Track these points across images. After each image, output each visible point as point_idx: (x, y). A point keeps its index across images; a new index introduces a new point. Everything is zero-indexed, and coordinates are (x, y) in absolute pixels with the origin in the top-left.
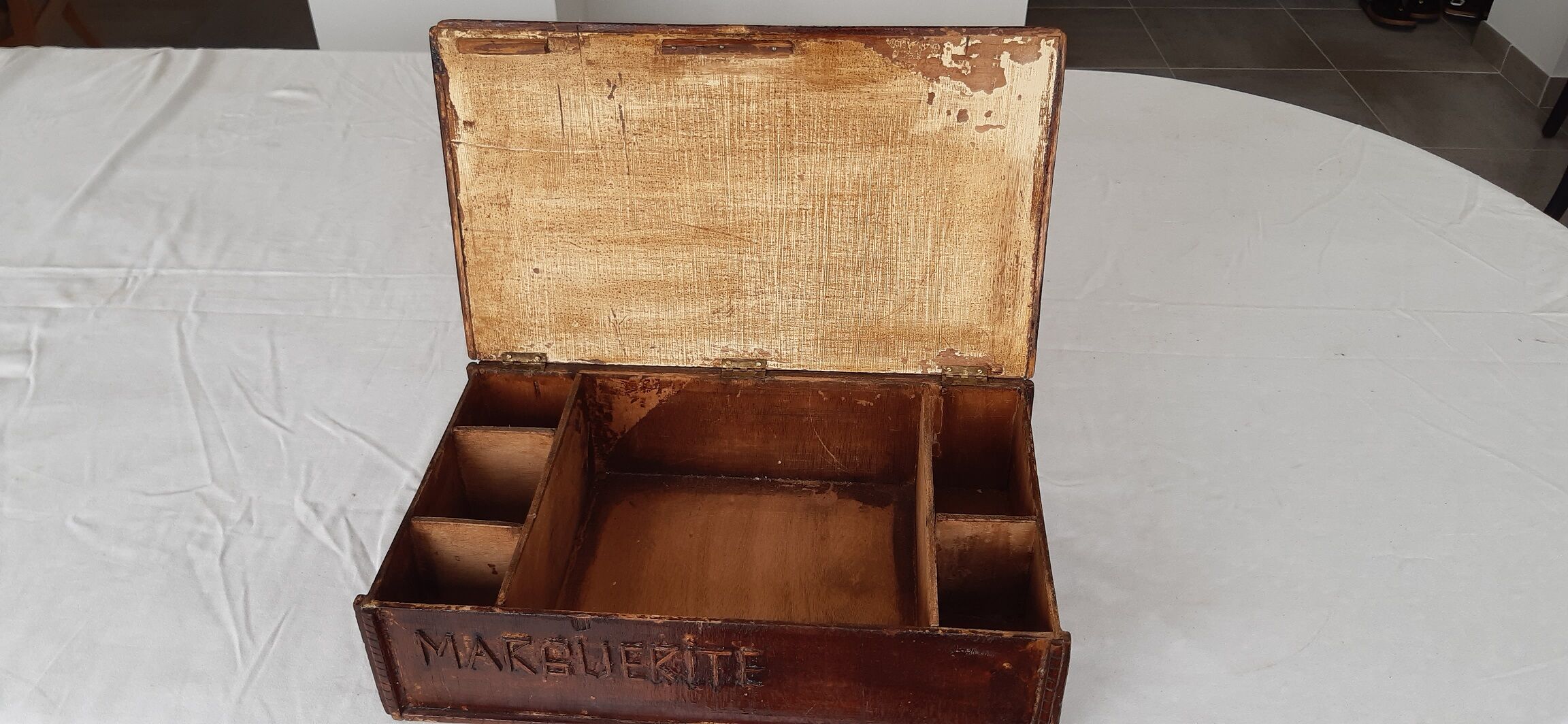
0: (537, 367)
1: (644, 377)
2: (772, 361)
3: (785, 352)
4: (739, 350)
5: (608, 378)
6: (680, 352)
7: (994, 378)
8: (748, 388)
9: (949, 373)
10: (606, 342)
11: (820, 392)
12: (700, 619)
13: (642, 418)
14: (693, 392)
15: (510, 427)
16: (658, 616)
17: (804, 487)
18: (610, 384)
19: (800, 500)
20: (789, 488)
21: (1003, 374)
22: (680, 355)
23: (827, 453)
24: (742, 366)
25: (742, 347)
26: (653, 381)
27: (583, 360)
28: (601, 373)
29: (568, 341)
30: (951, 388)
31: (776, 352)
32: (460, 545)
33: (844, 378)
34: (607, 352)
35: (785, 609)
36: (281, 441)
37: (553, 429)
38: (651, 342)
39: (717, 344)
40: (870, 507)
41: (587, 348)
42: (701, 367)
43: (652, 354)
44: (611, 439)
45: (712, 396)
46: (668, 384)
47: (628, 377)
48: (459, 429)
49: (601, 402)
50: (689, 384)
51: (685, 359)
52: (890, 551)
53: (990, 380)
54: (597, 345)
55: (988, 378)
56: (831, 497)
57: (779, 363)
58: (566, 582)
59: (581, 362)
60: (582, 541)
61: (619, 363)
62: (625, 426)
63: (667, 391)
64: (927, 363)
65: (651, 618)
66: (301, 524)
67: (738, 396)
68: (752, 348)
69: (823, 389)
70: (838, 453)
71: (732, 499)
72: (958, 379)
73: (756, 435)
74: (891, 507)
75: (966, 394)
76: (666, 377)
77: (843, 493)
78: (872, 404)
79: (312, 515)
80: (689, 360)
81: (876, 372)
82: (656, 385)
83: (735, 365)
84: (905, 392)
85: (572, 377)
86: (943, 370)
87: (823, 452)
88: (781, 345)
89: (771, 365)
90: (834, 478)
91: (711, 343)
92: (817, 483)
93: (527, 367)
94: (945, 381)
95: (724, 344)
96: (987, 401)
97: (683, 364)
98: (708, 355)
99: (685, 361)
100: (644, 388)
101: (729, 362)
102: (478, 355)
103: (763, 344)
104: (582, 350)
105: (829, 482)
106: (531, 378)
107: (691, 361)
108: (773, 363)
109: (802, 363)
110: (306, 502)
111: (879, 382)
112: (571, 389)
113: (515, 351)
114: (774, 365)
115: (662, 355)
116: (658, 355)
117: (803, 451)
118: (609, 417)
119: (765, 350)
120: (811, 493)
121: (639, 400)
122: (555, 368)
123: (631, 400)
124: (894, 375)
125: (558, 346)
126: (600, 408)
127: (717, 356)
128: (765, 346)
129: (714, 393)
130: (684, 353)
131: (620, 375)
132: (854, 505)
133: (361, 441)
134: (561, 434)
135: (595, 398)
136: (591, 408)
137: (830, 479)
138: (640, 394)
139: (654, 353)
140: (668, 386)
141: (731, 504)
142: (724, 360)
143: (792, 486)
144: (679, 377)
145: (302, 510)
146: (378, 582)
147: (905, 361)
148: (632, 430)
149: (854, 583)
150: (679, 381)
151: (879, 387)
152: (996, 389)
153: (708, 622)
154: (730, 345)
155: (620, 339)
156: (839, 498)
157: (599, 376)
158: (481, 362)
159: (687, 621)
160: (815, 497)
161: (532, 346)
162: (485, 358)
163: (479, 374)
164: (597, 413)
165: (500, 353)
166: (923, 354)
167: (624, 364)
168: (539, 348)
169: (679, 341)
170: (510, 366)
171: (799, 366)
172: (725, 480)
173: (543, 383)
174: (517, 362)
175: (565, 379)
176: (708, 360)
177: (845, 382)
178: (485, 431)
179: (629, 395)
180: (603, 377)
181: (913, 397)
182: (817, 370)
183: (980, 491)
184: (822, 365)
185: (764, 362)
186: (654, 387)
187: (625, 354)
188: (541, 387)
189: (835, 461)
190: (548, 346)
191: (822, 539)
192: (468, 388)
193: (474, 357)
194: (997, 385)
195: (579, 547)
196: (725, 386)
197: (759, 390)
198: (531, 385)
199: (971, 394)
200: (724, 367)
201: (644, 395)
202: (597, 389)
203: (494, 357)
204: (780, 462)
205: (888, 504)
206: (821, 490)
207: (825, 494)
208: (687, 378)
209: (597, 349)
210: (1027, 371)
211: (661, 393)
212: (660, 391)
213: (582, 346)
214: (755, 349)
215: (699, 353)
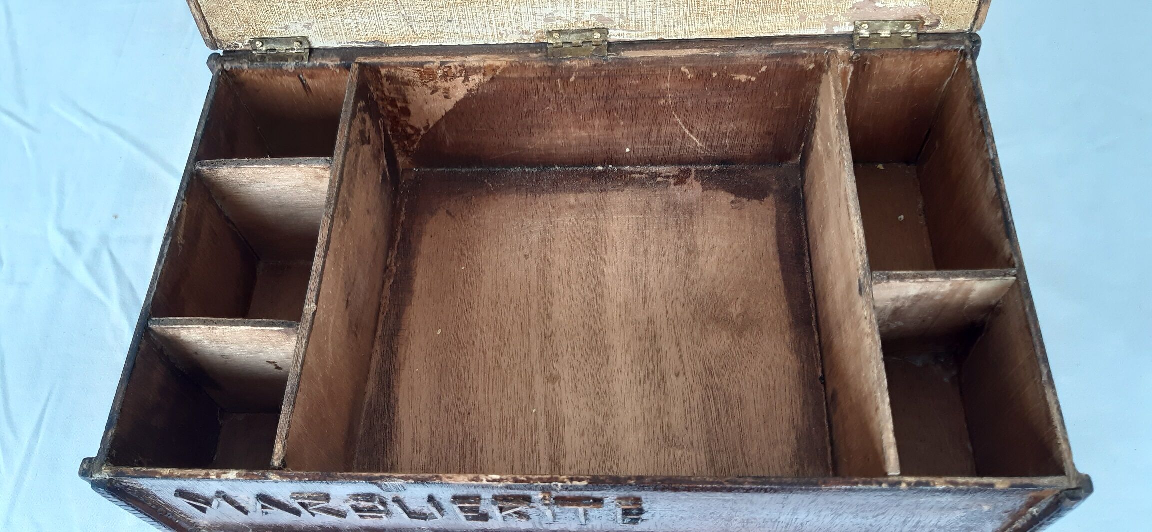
0: (299, 57)
1: (443, 63)
2: (616, 30)
3: (634, 17)
4: (569, 19)
5: (396, 67)
6: (488, 25)
7: (926, 34)
8: (585, 69)
9: (865, 33)
10: (384, 18)
11: (683, 69)
12: (557, 480)
13: (448, 111)
14: (510, 78)
15: (269, 159)
16: (497, 477)
17: (659, 176)
18: (399, 74)
19: (656, 196)
20: (641, 178)
21: (940, 27)
22: (489, 30)
23: (689, 137)
24: (573, 39)
25: (574, 13)
26: (456, 68)
27: (357, 43)
28: (385, 60)
29: (333, 19)
30: (866, 54)
31: (622, 17)
32: (222, 346)
33: (716, 47)
34: (388, 31)
35: (652, 357)
36: (26, 144)
37: (328, 158)
38: (447, 14)
39: (538, 11)
40: (745, 200)
41: (360, 27)
42: (518, 44)
43: (450, 30)
44: (413, 135)
45: (537, 82)
46: (476, 70)
47: (422, 65)
48: (202, 165)
49: (393, 95)
50: (505, 70)
51: (496, 34)
52: (776, 265)
53: (922, 38)
54: (373, 22)
55: (919, 35)
56: (693, 191)
57: (626, 33)
58: (379, 333)
59: (356, 45)
60: (395, 271)
61: (408, 44)
62: (428, 120)
63: (476, 79)
64: (835, 19)
65: (488, 481)
66: (57, 263)
67: (573, 79)
68: (588, 15)
69: (689, 65)
70: (704, 137)
71: (572, 199)
72: (876, 40)
73: (597, 123)
74: (770, 200)
75: (887, 60)
76: (473, 61)
77: (710, 181)
78: (754, 79)
79: (69, 249)
80: (502, 35)
81: (762, 35)
82: (461, 72)
83: (565, 38)
84: (801, 62)
85: (348, 68)
86: (857, 28)
87: (684, 137)
88: (628, 7)
89: (615, 36)
90: (697, 162)
91: (530, 10)
92: (673, 170)
93: (284, 58)
94: (859, 43)
95: (548, 11)
96: (914, 67)
97: (494, 40)
98: (527, 27)
99: (496, 36)
100: (445, 76)
101: (556, 35)
102: (218, 43)
103: (603, 8)
104: (355, 30)
105: (690, 167)
106: (294, 72)
107: (504, 36)
108: (617, 32)
109: (658, 29)
110: (61, 230)
111: (765, 51)
112: (348, 83)
113: (266, 36)
114: (619, 35)
115: (464, 31)
116: (458, 30)
117: (658, 138)
118: (406, 112)
119: (606, 15)
120: (669, 185)
121: (441, 92)
122: (323, 56)
123: (430, 92)
124: (787, 38)
125: (322, 26)
126: (393, 102)
127: (540, 27)
128: (606, 11)
129: (540, 78)
130: (494, 26)
131: (411, 63)
132: (724, 198)
133: (119, 140)
134: (340, 167)
135: (383, 92)
136: (380, 102)
137: (691, 164)
138: (441, 84)
139: (452, 28)
140: (477, 74)
141: (571, 207)
142: (550, 33)
143: (644, 176)
144: (492, 61)
145: (57, 241)
146: (110, 434)
147: (803, 18)
148: (437, 125)
149: (735, 315)
150: (490, 66)
151: (766, 58)
152: (929, 51)
153: (569, 483)
154: (557, 11)
155: (403, 12)
156: (703, 191)
157: (383, 66)
158: (225, 52)
159: (539, 483)
160: (674, 190)
161: (287, 28)
162: (230, 47)
163: (224, 70)
164: (390, 108)
165: (247, 40)
166: (830, 7)
167: (414, 45)
168: (297, 30)
169: (485, 10)
170: (263, 58)
171: (654, 34)
172: (560, 172)
173: (311, 77)
174: (271, 50)
175: (338, 71)
176: (527, 33)
177: (718, 54)
178: (238, 165)
179: (427, 86)
180: (388, 66)
181: (812, 67)
182: (679, 38)
183: (881, 167)
184: (685, 32)
185: (604, 31)
186: (459, 75)
187: (414, 31)
188: (309, 82)
189: (699, 145)
190: (309, 26)
191: (689, 252)
192: (211, 97)
193: (215, 47)
194: (931, 45)
195: (392, 281)
196: (554, 69)
197: (600, 71)
198: (296, 79)
199: (893, 60)
200: (550, 41)
201: (447, 85)
202: (384, 80)
203: (240, 45)
204: (628, 150)
205: (766, 195)
206: (681, 180)
207: (686, 186)
208: (502, 62)
209: (374, 27)
210: (974, 22)
211: (469, 81)
212: (467, 79)
213: (353, 24)
214: (591, 15)
215: (515, 25)
